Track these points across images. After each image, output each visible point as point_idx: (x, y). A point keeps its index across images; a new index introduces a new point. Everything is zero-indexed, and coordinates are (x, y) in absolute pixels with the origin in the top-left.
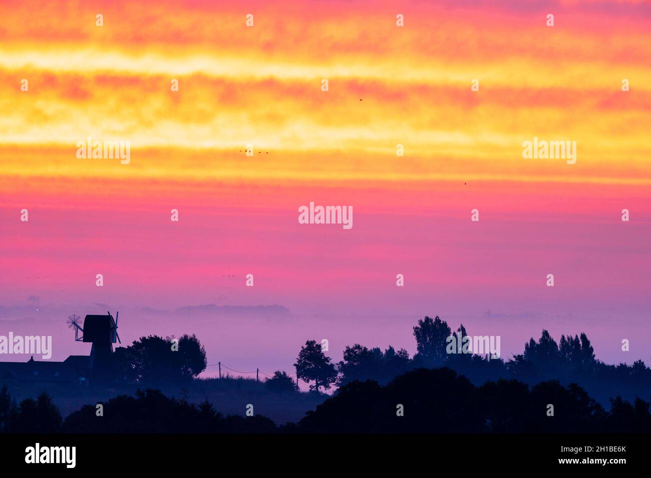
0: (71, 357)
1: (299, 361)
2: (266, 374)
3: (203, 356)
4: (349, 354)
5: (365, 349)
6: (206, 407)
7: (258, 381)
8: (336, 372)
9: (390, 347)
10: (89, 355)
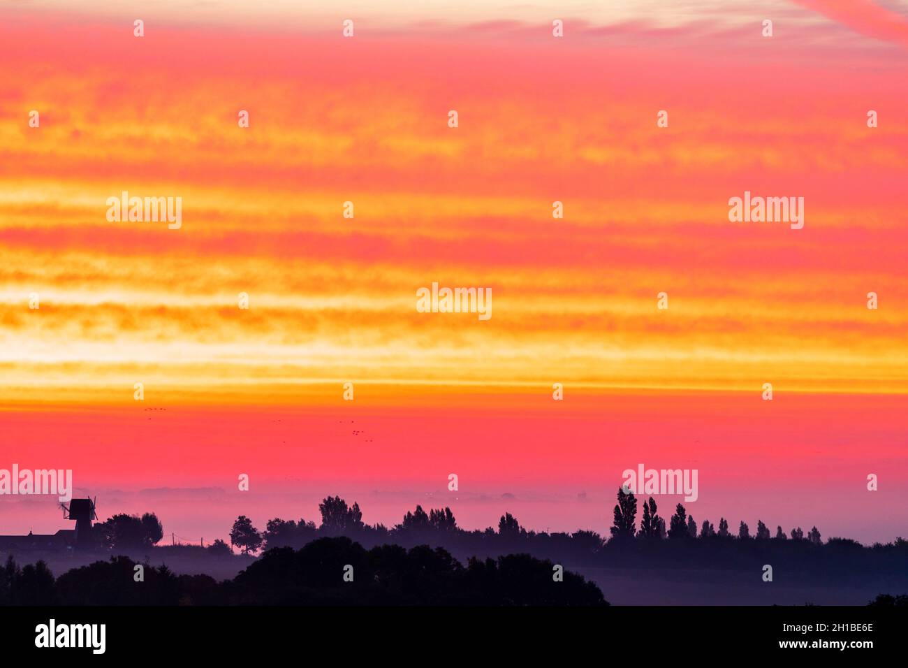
0: (61, 531)
1: (233, 532)
2: (208, 542)
3: (161, 529)
4: (271, 526)
5: (283, 521)
6: (163, 569)
7: (202, 547)
8: (261, 540)
9: (302, 520)
10: (74, 529)
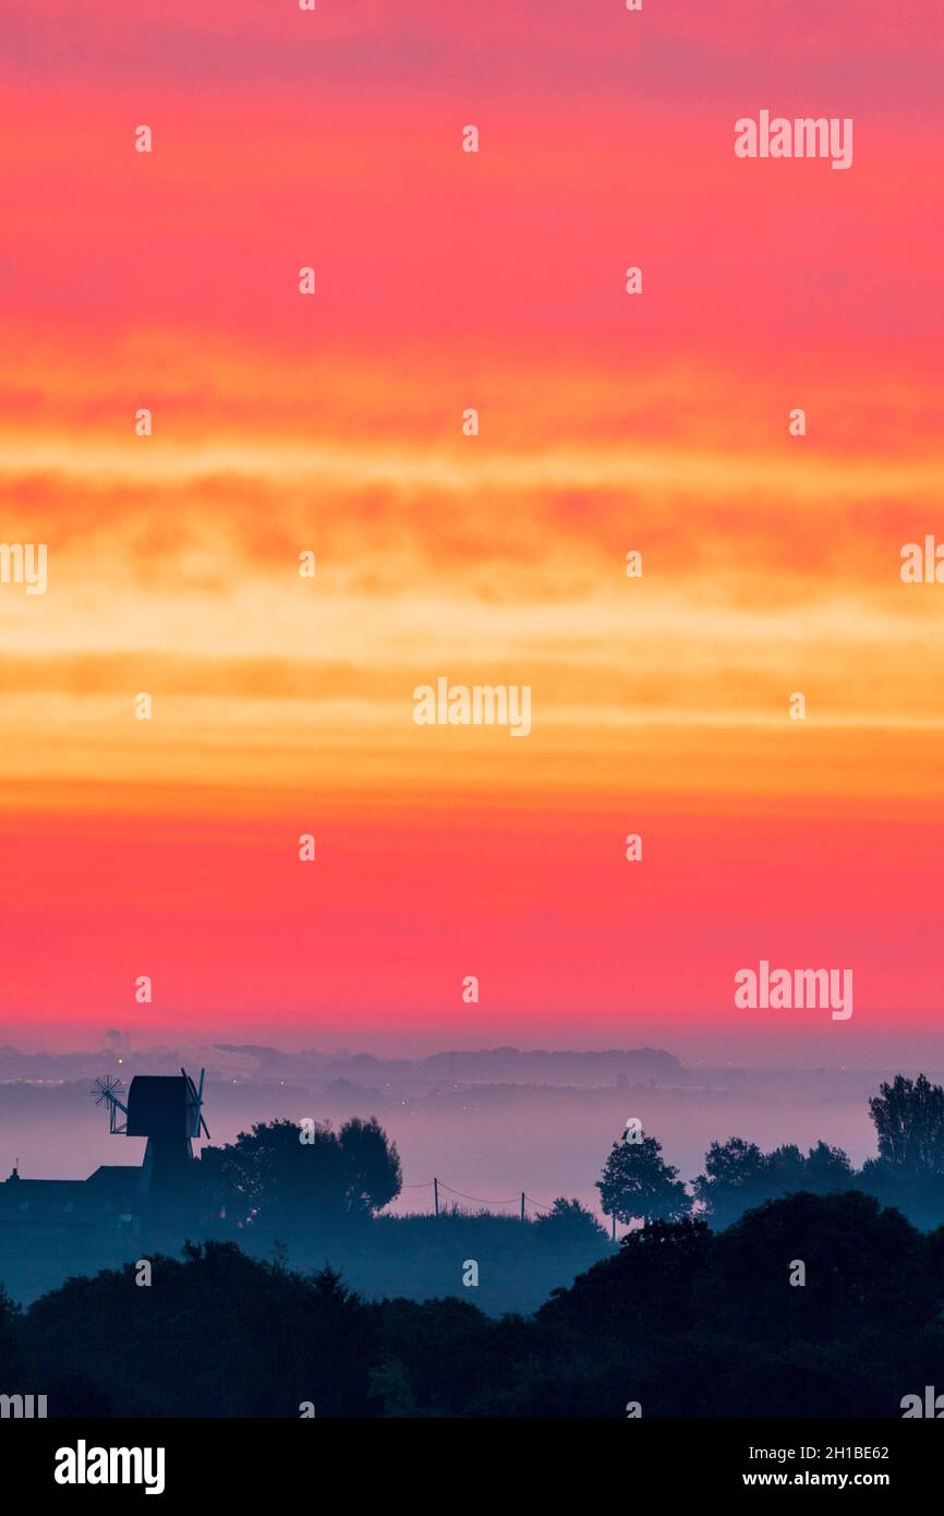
0: (102, 1167)
1: (608, 1176)
2: (540, 1206)
3: (395, 1167)
4: (717, 1160)
5: (754, 1149)
6: (328, 1281)
7: (525, 1221)
8: (690, 1201)
9: (820, 1143)
10: (141, 1165)
